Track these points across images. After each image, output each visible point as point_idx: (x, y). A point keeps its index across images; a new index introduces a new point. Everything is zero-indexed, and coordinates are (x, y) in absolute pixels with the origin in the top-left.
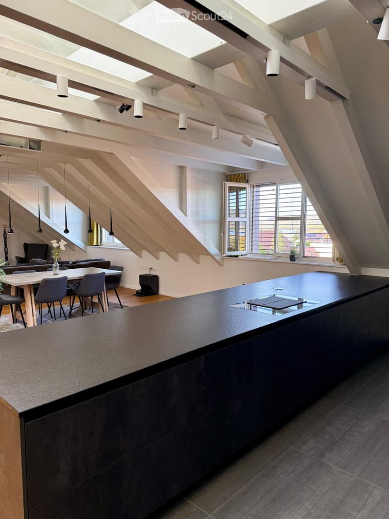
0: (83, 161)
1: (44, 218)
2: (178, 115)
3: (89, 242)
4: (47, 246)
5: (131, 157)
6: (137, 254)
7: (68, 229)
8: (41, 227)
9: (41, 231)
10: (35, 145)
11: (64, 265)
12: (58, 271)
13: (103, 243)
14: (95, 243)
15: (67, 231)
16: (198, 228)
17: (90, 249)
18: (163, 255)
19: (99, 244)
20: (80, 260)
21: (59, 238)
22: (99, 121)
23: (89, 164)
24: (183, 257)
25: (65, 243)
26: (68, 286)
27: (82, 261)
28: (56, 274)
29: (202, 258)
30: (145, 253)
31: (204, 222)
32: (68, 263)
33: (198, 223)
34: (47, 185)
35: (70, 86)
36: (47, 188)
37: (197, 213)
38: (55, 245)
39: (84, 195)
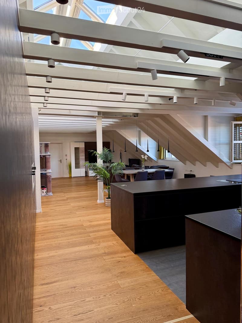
0: (156, 119)
1: (139, 146)
2: (194, 98)
3: (159, 157)
4: (139, 160)
5: (178, 115)
6: (184, 163)
7: (149, 150)
8: (137, 150)
9: (137, 151)
10: (136, 115)
11: (147, 167)
12: (144, 169)
13: (166, 158)
14: (162, 158)
15: (148, 151)
16: (215, 148)
17: (160, 161)
18: (198, 163)
19: (164, 158)
20: (154, 165)
21: (145, 154)
22: (161, 104)
23: (158, 120)
24: (209, 164)
25: (147, 156)
26: (148, 177)
27: (155, 166)
28: (143, 170)
29: (220, 164)
30: (188, 162)
31: (220, 144)
32: (148, 167)
33: (215, 145)
34: (140, 130)
35: (149, 96)
36: (140, 131)
37: (215, 140)
38: (143, 157)
39: (156, 134)
